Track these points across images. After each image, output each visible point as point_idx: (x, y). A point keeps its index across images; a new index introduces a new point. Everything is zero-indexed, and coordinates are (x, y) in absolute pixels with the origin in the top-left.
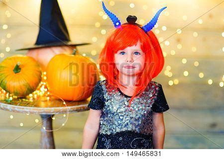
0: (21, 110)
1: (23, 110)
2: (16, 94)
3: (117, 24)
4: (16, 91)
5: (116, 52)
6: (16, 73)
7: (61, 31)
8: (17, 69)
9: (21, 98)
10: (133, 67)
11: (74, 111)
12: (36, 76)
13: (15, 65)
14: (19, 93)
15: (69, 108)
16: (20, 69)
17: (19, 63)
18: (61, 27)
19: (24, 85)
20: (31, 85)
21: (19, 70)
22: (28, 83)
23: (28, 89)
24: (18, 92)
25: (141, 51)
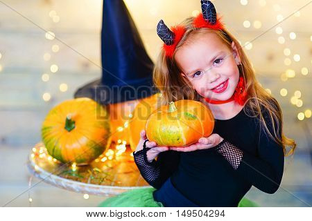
0: (95, 190)
1: (98, 190)
6: (69, 131)
8: (70, 124)
12: (101, 126)
16: (74, 122)
17: (69, 116)
19: (87, 145)
20: (98, 142)
21: (73, 125)
22: (92, 141)
23: (96, 149)
24: (82, 158)
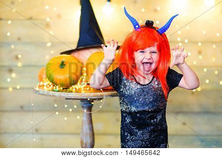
2: (62, 85)
3: (137, 26)
4: (61, 83)
5: (136, 51)
7: (97, 37)
8: (63, 65)
9: (66, 89)
10: (151, 63)
11: (109, 96)
13: (60, 62)
14: (65, 85)
15: (106, 93)
16: (65, 65)
18: (97, 33)
24: (63, 83)
25: (157, 52)
